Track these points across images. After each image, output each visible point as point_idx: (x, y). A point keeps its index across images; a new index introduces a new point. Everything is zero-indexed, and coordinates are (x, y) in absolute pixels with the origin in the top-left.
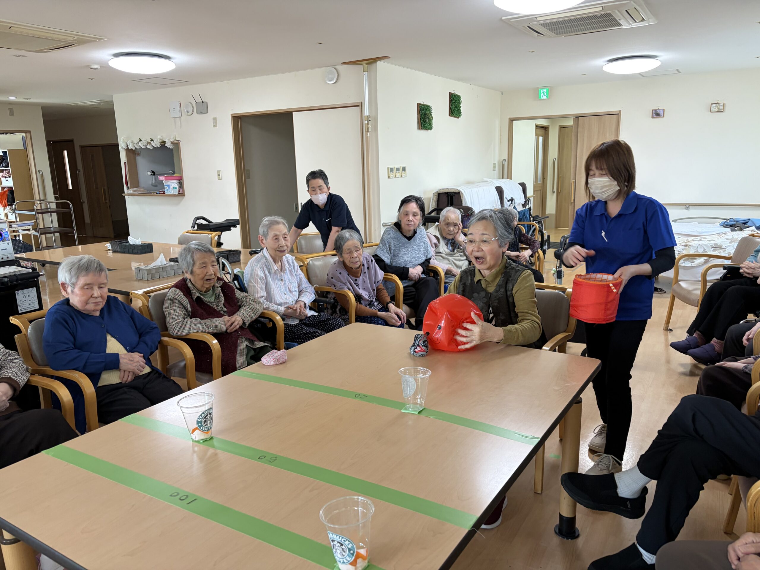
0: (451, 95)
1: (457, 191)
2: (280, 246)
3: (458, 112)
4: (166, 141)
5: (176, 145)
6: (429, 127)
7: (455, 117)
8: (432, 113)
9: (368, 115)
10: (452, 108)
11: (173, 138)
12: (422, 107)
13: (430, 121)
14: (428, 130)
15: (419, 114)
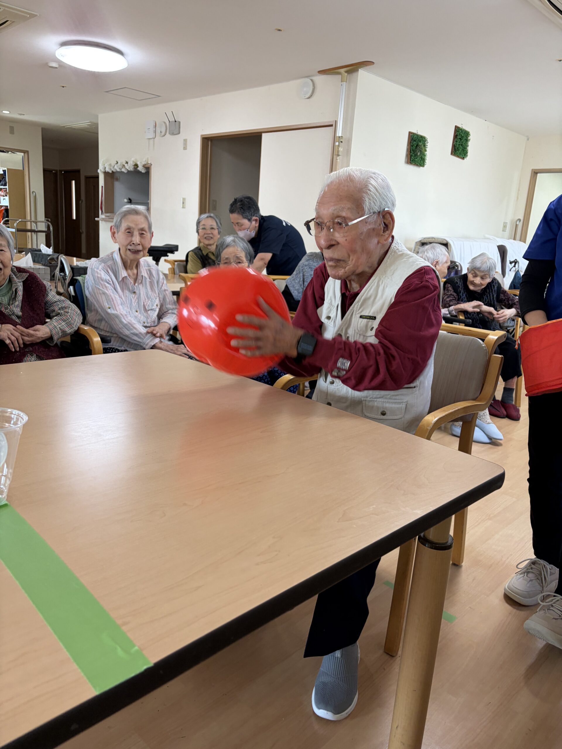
0: (457, 129)
3: (464, 151)
4: (138, 163)
5: (148, 169)
6: (421, 162)
7: (458, 157)
8: (427, 146)
9: (340, 135)
10: (455, 145)
11: (146, 161)
12: (414, 137)
13: (422, 155)
14: (419, 167)
15: (410, 145)
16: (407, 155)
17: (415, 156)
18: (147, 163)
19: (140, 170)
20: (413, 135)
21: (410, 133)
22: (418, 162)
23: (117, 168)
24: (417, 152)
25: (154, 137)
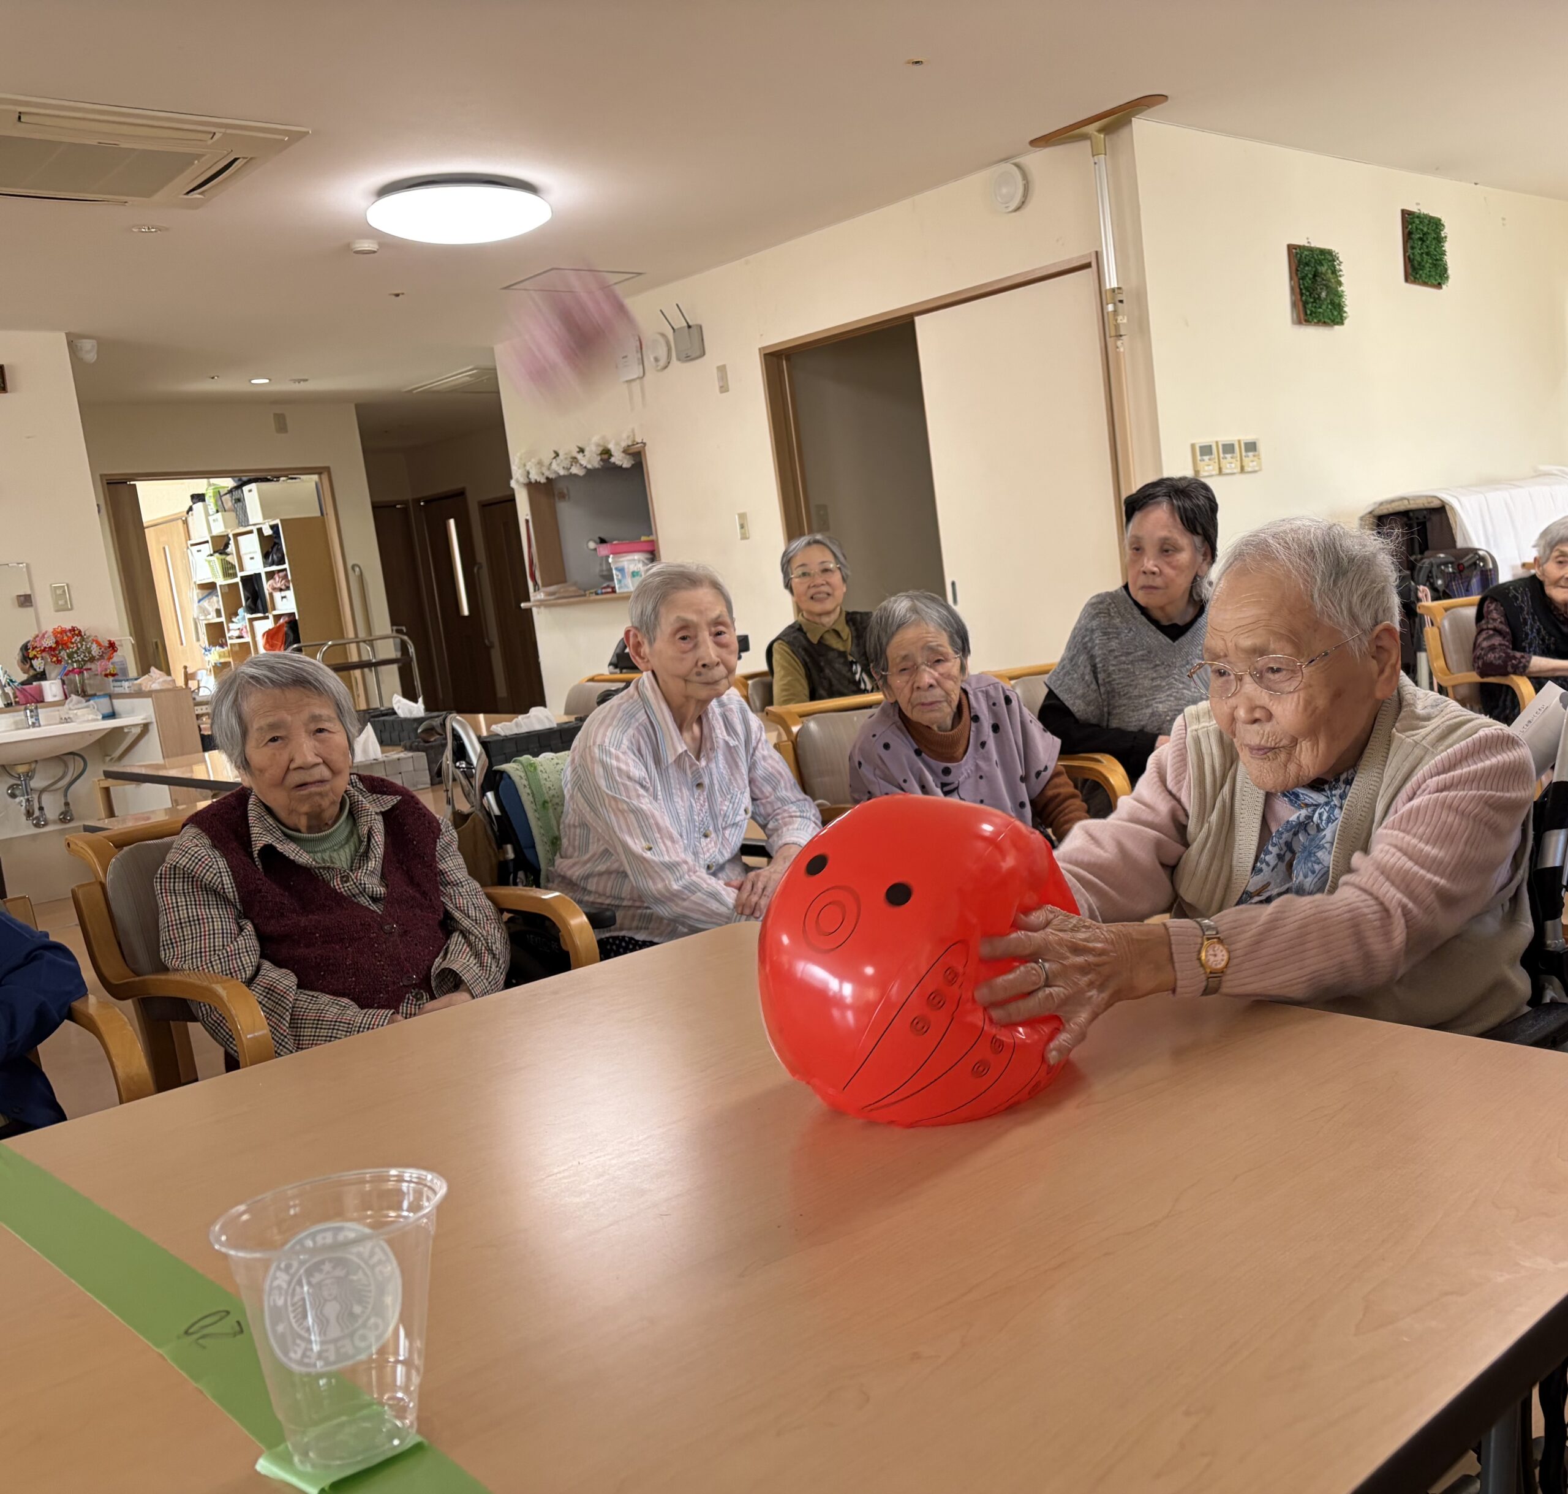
0: (1408, 217)
1: (1436, 504)
2: (700, 663)
3: (1437, 269)
4: (611, 446)
5: (637, 456)
6: (1333, 314)
7: (1425, 284)
8: (1341, 271)
9: (1114, 285)
10: (1412, 256)
11: (628, 437)
12: (1303, 255)
13: (1332, 297)
14: (1332, 326)
15: (1296, 279)
16: (1294, 305)
17: (1315, 302)
18: (634, 441)
19: (619, 463)
20: (1298, 251)
21: (1290, 247)
22: (1326, 314)
23: (558, 468)
24: (1319, 290)
25: (642, 374)
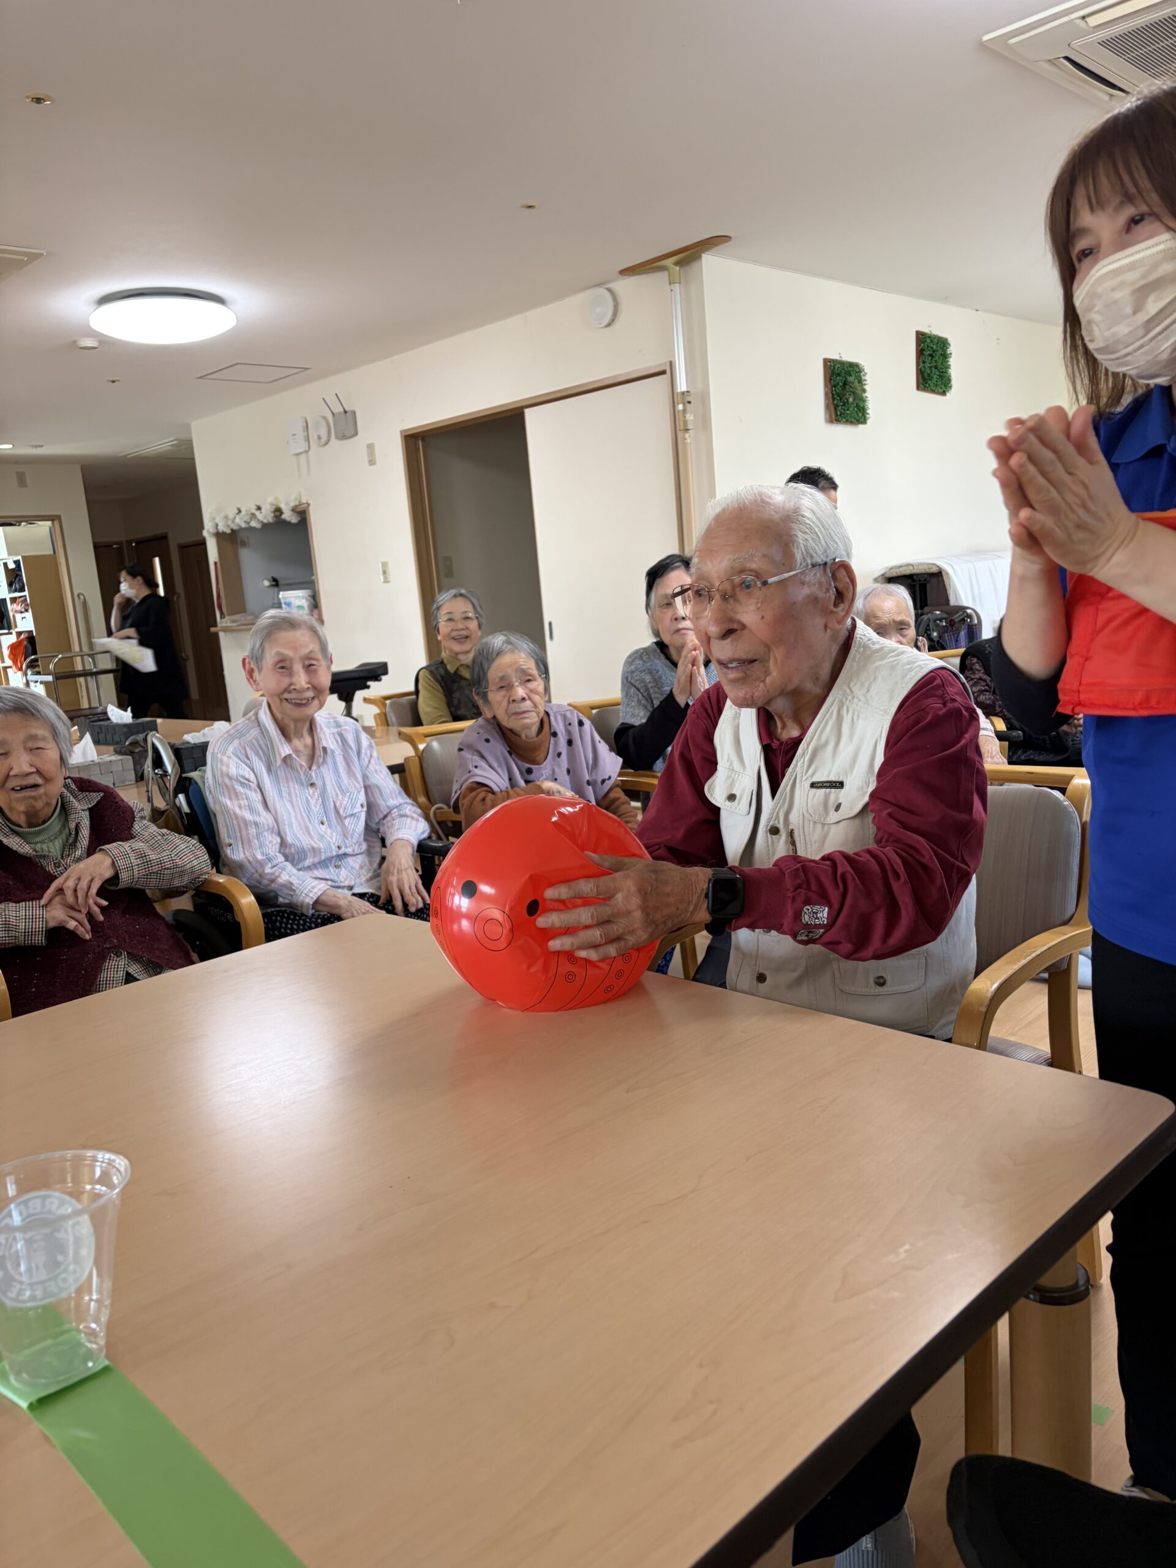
0: (921, 337)
1: (934, 569)
2: (293, 687)
3: (942, 380)
4: (283, 506)
5: (302, 514)
6: (858, 415)
7: (933, 391)
8: (865, 380)
9: (684, 389)
10: (923, 369)
11: (296, 499)
12: (836, 367)
13: (858, 401)
14: (857, 425)
15: (829, 386)
16: (827, 407)
17: (844, 405)
18: (300, 502)
19: (288, 519)
20: (832, 364)
21: (826, 361)
22: (853, 415)
23: (240, 522)
24: (847, 396)
25: (307, 449)
